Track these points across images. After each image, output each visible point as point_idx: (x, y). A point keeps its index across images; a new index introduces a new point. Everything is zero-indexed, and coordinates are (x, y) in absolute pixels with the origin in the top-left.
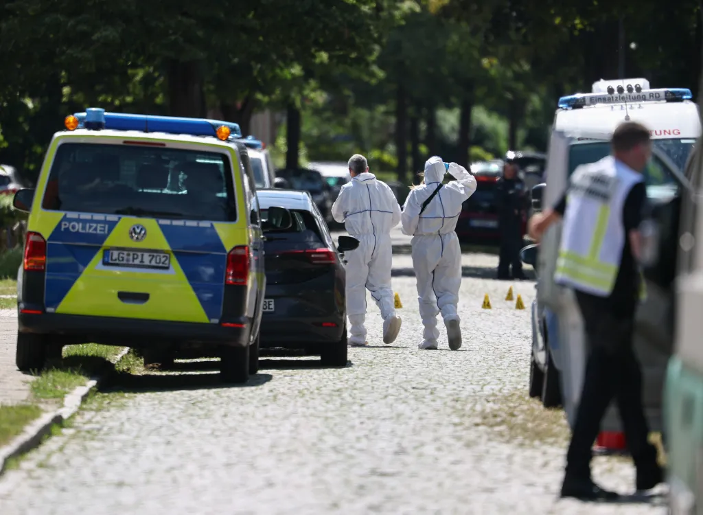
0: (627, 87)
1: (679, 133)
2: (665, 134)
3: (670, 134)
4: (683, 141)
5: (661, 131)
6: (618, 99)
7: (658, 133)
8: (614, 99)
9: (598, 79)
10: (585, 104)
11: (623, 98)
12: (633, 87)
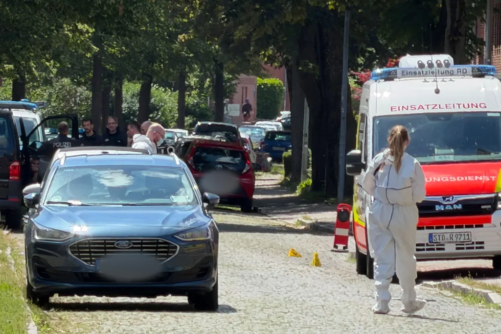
0: (437, 62)
1: (485, 107)
2: (472, 107)
3: (477, 107)
4: (489, 115)
5: (468, 105)
6: (428, 73)
7: (466, 106)
8: (424, 73)
9: (404, 55)
10: (396, 77)
11: (433, 73)
12: (442, 62)
